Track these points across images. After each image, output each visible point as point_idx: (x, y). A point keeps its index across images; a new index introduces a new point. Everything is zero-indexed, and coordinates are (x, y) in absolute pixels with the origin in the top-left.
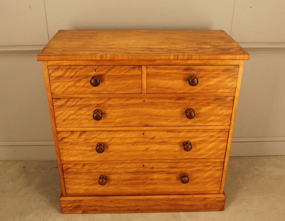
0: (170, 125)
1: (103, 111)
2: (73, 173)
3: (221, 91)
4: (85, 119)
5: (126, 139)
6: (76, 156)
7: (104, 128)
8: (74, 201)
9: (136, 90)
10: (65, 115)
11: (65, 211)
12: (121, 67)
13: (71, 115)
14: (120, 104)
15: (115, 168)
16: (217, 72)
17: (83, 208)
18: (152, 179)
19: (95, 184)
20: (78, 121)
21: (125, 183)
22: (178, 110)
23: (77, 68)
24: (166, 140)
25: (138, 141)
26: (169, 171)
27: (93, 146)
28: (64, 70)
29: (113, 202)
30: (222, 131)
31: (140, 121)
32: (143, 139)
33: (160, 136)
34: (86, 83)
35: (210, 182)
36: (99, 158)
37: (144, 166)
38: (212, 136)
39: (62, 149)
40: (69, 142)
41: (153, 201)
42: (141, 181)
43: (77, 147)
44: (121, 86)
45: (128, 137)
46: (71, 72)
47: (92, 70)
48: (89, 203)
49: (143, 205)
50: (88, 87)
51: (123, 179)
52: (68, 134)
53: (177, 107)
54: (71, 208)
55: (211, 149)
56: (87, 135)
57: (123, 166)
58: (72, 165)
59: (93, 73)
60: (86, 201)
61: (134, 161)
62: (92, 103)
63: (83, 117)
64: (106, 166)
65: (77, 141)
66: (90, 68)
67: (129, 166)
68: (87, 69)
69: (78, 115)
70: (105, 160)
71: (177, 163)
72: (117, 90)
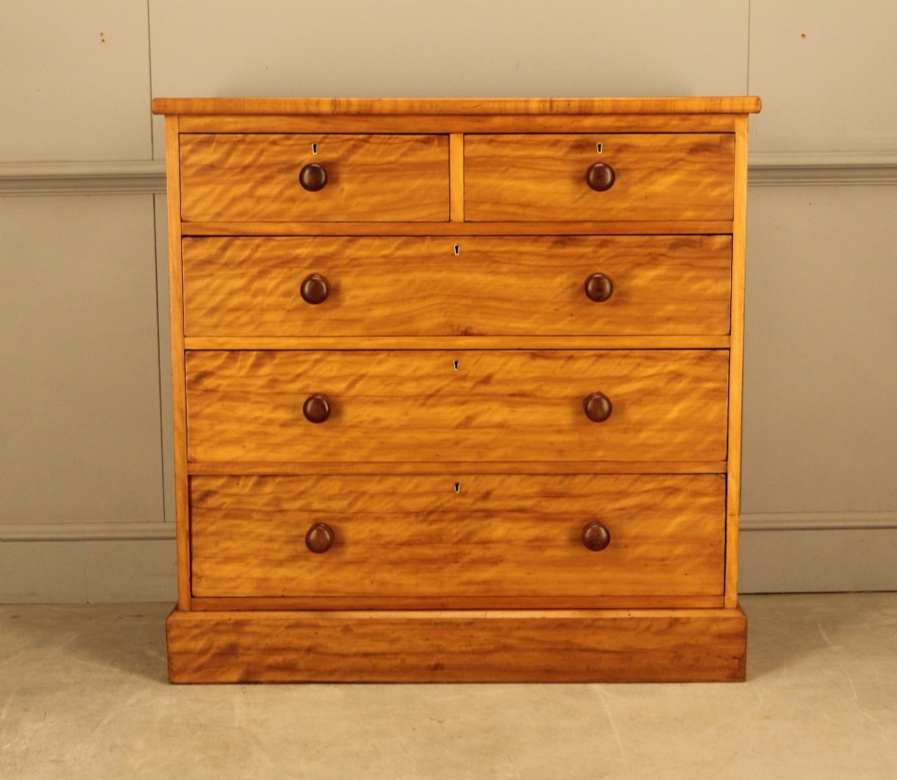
0: (538, 333)
1: (333, 281)
2: (222, 513)
3: (689, 214)
4: (276, 307)
5: (402, 381)
6: (236, 442)
7: (332, 340)
8: (216, 628)
9: (433, 211)
10: (215, 293)
11: (182, 671)
13: (232, 293)
14: (384, 257)
15: (364, 493)
16: (671, 155)
17: (245, 659)
18: (485, 543)
19: (294, 558)
20: (252, 313)
21: (394, 556)
22: (561, 279)
23: (262, 141)
24: (528, 388)
25: (438, 391)
26: (545, 511)
27: (294, 407)
28: (226, 147)
29: (351, 630)
30: (707, 357)
31: (445, 316)
32: (454, 384)
33: (509, 372)
34: (286, 188)
35: (687, 556)
36: (313, 453)
37: (457, 485)
39: (195, 416)
40: (221, 388)
41: (491, 629)
42: (448, 551)
43: (243, 409)
44: (390, 198)
45: (405, 373)
46: (246, 152)
47: (306, 147)
48: (267, 636)
49: (456, 648)
50: (292, 200)
51: (388, 539)
52: (219, 362)
53: (558, 271)
54: (204, 659)
55: (676, 426)
56: (277, 365)
57: (389, 483)
58: (221, 482)
59: (309, 157)
60: (259, 625)
61: (428, 468)
62: (299, 255)
63: (270, 300)
64: (332, 486)
65: (243, 385)
66: (301, 139)
67: (409, 485)
68: (290, 142)
69: (255, 295)
70: (330, 459)
71: (567, 475)
72: (376, 210)
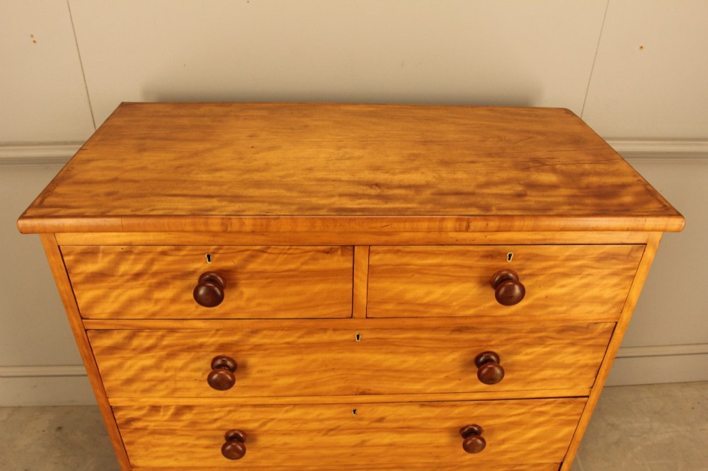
0: (429, 391)
1: (239, 360)
3: (584, 308)
4: (188, 379)
5: (306, 422)
6: (169, 457)
7: (244, 400)
10: (129, 369)
12: (289, 249)
13: (144, 369)
14: (288, 343)
20: (167, 383)
22: (456, 355)
23: (150, 252)
24: (415, 423)
25: (339, 426)
27: (215, 437)
28: (112, 257)
30: (569, 402)
31: (344, 382)
32: (353, 422)
33: (400, 415)
34: (183, 291)
38: (541, 413)
39: (131, 443)
40: (149, 428)
43: (170, 439)
44: (291, 299)
45: (310, 417)
46: (135, 261)
47: (199, 257)
50: (191, 301)
52: (143, 413)
53: (454, 349)
56: (196, 414)
59: (202, 266)
62: (205, 343)
63: (182, 374)
65: (168, 425)
66: (192, 250)
68: (182, 253)
69: (166, 371)
70: (248, 465)
